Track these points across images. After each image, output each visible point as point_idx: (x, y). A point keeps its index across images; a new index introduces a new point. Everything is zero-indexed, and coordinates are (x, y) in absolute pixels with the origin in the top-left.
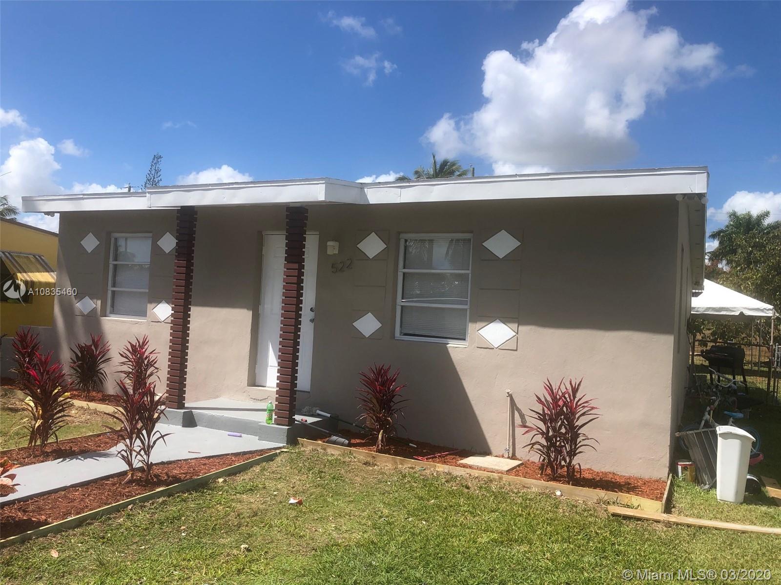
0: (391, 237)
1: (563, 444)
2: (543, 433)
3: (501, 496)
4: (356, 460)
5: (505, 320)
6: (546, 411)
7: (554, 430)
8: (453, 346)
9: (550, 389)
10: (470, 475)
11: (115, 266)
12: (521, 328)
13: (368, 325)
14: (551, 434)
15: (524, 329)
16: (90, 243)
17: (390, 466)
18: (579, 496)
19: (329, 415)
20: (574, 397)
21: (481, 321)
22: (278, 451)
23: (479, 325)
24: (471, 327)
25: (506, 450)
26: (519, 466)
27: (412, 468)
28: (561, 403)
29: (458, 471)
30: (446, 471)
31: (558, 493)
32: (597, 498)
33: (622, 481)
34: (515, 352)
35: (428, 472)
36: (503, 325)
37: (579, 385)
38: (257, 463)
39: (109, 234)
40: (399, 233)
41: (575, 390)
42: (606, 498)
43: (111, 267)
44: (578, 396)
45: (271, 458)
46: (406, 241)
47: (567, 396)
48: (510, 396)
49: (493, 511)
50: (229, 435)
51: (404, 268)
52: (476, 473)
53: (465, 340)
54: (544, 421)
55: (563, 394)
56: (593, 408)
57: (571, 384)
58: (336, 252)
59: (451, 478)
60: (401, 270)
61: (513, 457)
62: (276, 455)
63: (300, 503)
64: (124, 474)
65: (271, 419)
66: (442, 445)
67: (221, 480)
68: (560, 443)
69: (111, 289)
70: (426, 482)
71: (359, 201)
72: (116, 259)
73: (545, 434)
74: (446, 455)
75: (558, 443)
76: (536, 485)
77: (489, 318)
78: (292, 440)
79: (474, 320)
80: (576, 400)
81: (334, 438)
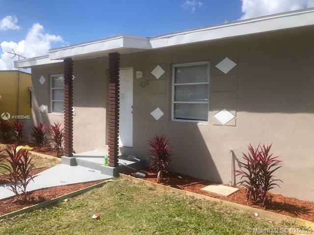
0: (167, 67)
1: (260, 183)
2: (248, 176)
3: (218, 216)
4: (145, 187)
5: (229, 109)
6: (250, 163)
7: (255, 174)
8: (201, 124)
9: (251, 149)
10: (205, 199)
11: (53, 90)
12: (237, 113)
13: (157, 114)
14: (253, 176)
15: (239, 113)
16: (42, 80)
17: (163, 190)
18: (269, 217)
19: (139, 160)
20: (267, 155)
21: (215, 110)
22: (107, 181)
23: (214, 112)
24: (210, 113)
25: (230, 182)
26: (236, 192)
27: (174, 193)
28: (258, 159)
29: (198, 196)
30: (192, 195)
31: (256, 214)
32: (282, 220)
33: (300, 205)
34: (235, 127)
35: (181, 196)
36: (228, 112)
37: (270, 147)
38: (92, 188)
39: (49, 75)
40: (171, 64)
41: (267, 151)
42: (287, 221)
43: (51, 90)
44: (269, 154)
45: (101, 186)
46: (176, 68)
47: (262, 154)
48: (232, 152)
49: (210, 229)
50: (89, 171)
51: (175, 83)
52: (208, 198)
53: (207, 120)
54: (249, 169)
55: (260, 153)
56: (279, 161)
57: (264, 147)
58: (141, 76)
59: (193, 201)
60: (173, 84)
61: (234, 186)
62: (105, 183)
63: (98, 218)
64: (13, 197)
65: (106, 163)
66: (196, 177)
67: (66, 200)
68: (259, 182)
69: (52, 101)
70: (178, 204)
71: (147, 48)
72: (53, 87)
73: (250, 177)
74: (197, 184)
75: (257, 182)
76: (243, 208)
77: (220, 108)
78: (116, 174)
79: (211, 110)
80: (268, 157)
81: (138, 173)
